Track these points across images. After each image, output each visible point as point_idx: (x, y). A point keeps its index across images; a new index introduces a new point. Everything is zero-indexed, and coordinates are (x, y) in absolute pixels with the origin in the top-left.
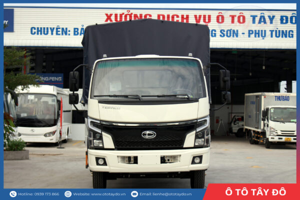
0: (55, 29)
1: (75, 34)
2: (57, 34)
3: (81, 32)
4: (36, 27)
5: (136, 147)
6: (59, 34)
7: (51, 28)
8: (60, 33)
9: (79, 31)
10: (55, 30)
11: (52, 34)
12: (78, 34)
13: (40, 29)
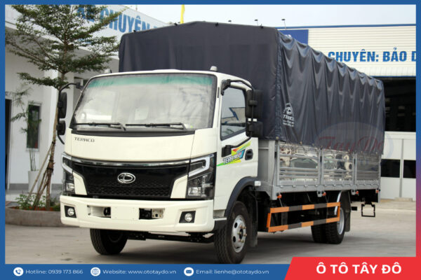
0: (359, 54)
1: (384, 60)
2: (361, 60)
3: (393, 57)
4: (335, 52)
5: (111, 194)
6: (364, 60)
7: (354, 53)
8: (366, 58)
9: (391, 56)
10: (359, 56)
11: (355, 60)
12: (388, 60)
13: (339, 54)
